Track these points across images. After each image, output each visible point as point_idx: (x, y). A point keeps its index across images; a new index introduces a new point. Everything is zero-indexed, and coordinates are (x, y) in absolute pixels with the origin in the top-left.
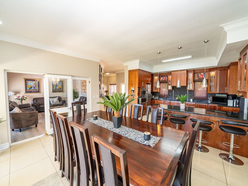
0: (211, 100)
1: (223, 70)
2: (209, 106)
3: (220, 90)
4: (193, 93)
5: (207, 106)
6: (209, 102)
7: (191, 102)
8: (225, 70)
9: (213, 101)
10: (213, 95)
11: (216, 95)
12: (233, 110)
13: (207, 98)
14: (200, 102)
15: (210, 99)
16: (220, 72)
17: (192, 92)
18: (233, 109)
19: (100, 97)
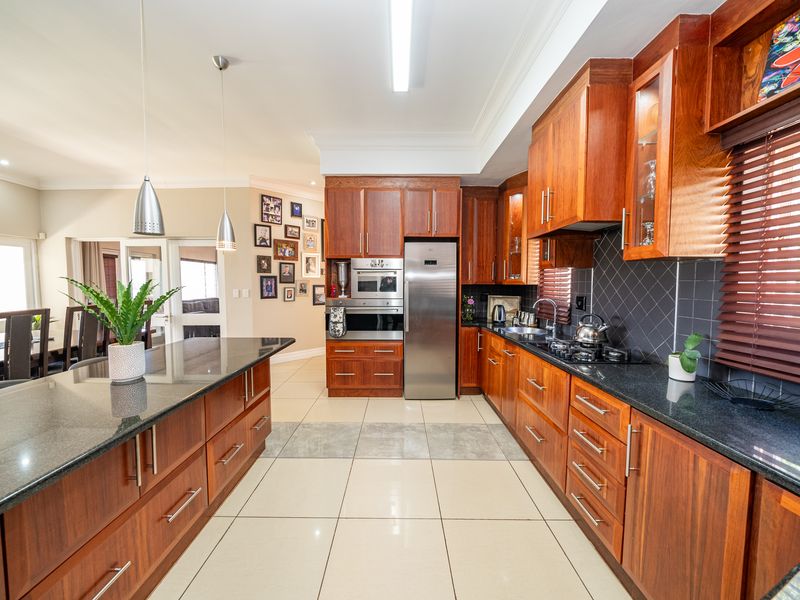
19: (262, 297)
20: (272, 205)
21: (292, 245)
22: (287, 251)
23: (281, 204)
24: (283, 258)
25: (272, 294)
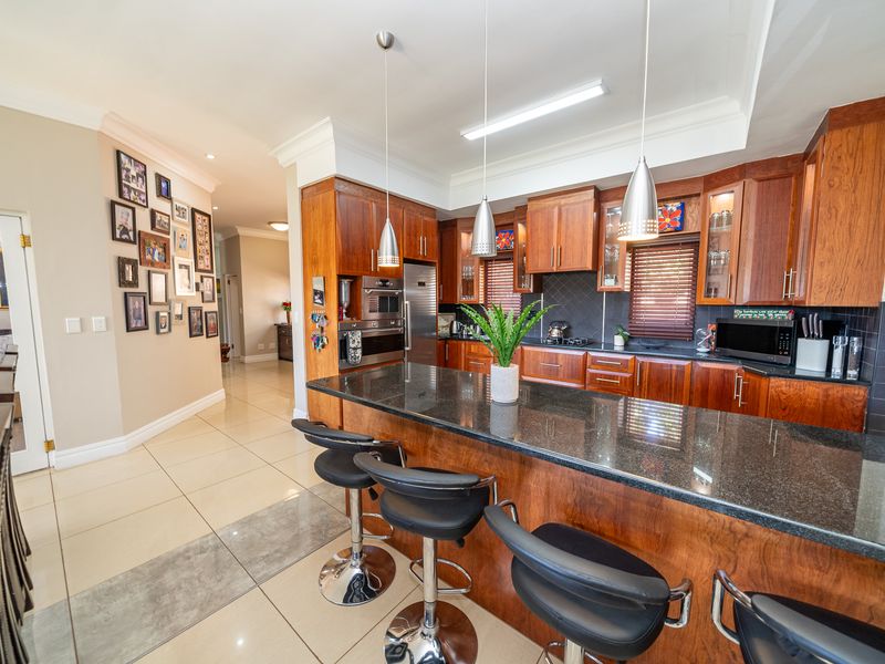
0: (709, 341)
1: (775, 178)
2: (696, 370)
3: (755, 285)
4: (626, 305)
5: (688, 372)
6: (702, 350)
7: (616, 349)
8: (790, 175)
9: (718, 345)
10: (722, 315)
11: (738, 314)
12: (827, 396)
13: (694, 329)
14: (657, 348)
15: (707, 332)
16: (760, 191)
17: (624, 301)
18: (826, 390)
19: (129, 329)
20: (133, 173)
21: (162, 242)
22: (156, 252)
23: (145, 173)
24: (152, 264)
25: (140, 324)
